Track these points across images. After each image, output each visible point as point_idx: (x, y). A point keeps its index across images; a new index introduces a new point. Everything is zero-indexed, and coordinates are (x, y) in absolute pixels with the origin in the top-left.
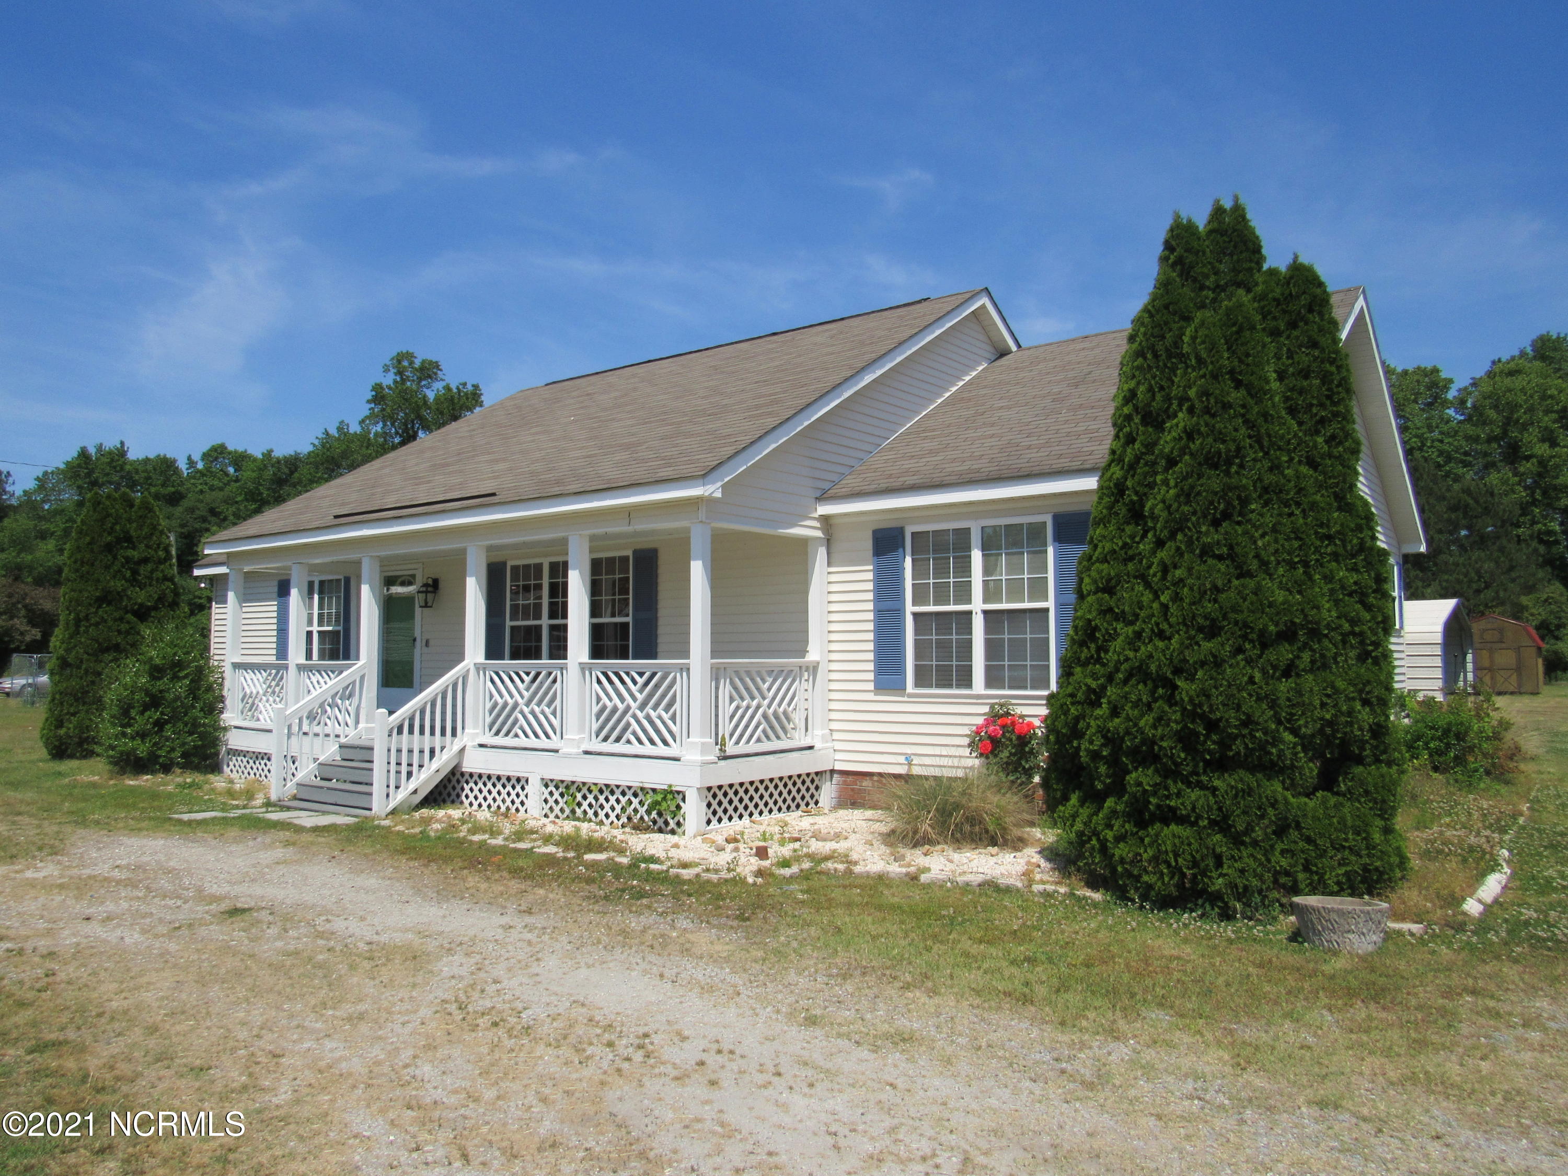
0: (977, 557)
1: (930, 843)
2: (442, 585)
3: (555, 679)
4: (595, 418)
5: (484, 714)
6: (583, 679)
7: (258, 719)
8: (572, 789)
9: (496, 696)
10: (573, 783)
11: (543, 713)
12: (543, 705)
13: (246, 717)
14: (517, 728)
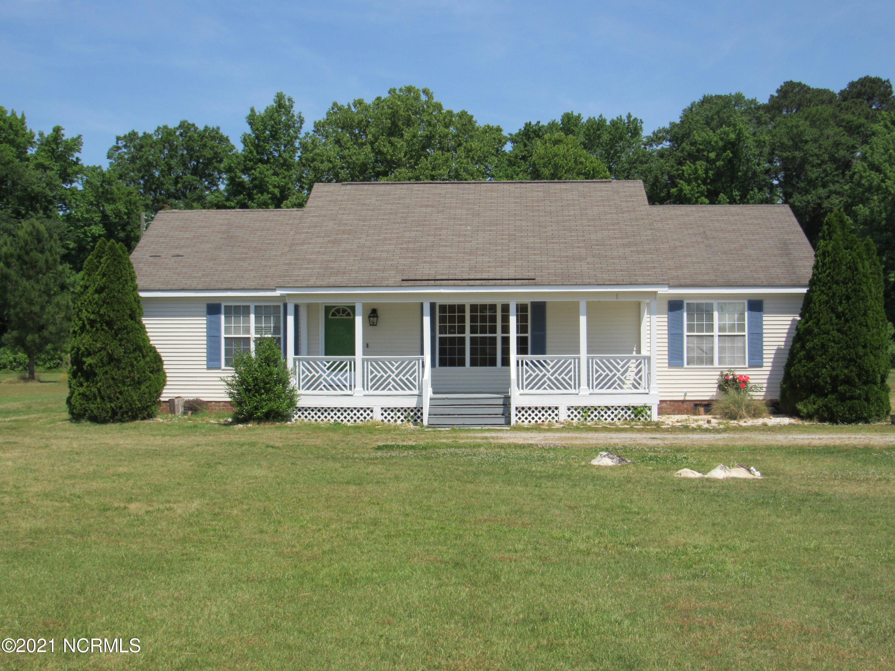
0: (716, 314)
1: (744, 418)
2: (379, 313)
3: (570, 363)
4: (490, 230)
5: (522, 380)
6: (588, 363)
7: (321, 389)
8: (585, 410)
9: (531, 372)
10: (586, 407)
11: (563, 378)
12: (563, 375)
13: (308, 389)
14: (545, 386)
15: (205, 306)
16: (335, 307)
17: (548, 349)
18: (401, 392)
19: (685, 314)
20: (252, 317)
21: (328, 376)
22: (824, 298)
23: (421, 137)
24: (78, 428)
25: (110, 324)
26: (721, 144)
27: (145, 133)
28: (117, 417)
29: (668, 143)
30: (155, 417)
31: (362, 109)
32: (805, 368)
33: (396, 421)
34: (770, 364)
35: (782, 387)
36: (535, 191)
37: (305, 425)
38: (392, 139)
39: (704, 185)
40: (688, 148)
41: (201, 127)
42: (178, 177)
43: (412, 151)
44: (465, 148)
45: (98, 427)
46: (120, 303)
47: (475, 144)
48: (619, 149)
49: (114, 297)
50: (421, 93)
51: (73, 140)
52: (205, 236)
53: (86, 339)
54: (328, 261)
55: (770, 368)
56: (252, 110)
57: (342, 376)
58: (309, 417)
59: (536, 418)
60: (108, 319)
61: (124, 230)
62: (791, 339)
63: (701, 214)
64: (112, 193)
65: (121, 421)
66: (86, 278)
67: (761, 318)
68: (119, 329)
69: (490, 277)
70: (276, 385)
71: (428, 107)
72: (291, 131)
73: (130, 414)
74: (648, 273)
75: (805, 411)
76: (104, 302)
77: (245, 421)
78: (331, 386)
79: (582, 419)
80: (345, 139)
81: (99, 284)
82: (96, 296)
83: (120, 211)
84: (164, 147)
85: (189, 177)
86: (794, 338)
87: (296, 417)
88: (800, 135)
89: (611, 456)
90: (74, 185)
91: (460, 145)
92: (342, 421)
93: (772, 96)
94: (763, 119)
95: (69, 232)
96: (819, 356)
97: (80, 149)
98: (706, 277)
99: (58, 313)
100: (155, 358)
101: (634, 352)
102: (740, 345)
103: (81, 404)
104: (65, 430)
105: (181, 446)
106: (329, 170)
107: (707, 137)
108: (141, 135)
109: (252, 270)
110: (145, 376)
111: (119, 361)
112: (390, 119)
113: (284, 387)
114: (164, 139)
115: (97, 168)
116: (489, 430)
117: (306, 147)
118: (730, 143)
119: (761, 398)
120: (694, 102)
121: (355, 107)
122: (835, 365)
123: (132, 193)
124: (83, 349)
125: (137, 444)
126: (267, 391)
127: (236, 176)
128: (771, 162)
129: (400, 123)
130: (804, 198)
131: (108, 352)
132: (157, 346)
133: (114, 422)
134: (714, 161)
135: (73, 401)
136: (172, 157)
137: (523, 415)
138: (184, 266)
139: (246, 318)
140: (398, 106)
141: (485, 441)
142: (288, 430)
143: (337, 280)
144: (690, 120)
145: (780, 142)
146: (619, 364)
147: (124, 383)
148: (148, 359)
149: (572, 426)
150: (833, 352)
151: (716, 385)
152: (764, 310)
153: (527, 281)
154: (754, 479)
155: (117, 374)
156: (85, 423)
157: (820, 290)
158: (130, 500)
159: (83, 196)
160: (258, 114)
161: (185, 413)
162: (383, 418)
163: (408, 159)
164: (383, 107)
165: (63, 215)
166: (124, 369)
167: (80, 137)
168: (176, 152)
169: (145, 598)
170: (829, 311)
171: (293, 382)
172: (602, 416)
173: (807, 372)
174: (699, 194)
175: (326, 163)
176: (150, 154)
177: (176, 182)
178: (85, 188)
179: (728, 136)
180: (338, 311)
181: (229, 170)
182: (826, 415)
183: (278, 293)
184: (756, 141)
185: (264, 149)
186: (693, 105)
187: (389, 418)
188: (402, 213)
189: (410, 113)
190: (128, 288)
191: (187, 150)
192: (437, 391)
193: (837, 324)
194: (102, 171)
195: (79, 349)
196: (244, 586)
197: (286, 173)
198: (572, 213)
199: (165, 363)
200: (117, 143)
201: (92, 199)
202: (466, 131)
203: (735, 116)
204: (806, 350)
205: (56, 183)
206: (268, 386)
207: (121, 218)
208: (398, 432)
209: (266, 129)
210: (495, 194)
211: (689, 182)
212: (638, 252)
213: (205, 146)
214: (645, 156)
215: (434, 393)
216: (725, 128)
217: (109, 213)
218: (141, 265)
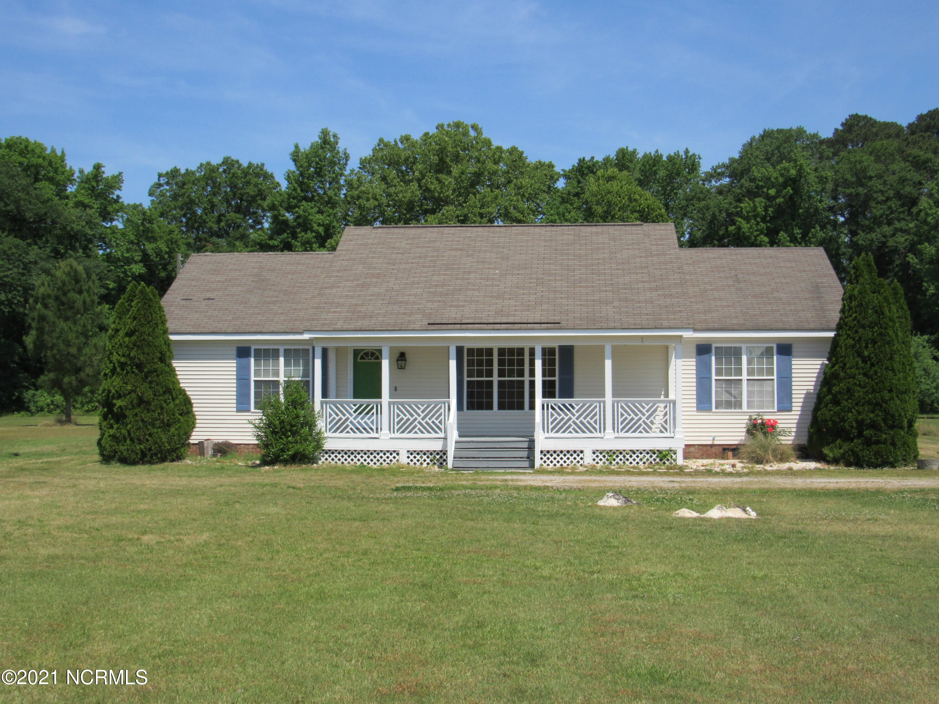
0: (744, 358)
1: (770, 462)
2: (408, 356)
3: (596, 407)
4: (519, 274)
5: (548, 424)
6: (613, 407)
7: (348, 432)
8: (611, 453)
9: (556, 415)
10: (611, 451)
11: (588, 422)
12: (588, 419)
13: (335, 431)
14: (571, 429)
15: (235, 349)
16: (363, 350)
17: (576, 392)
18: (427, 435)
19: (713, 358)
20: (282, 360)
21: (355, 419)
22: (851, 342)
23: (470, 173)
24: (107, 470)
25: (140, 366)
26: (781, 180)
27: (187, 170)
28: (146, 459)
29: (728, 179)
30: (184, 459)
31: (409, 146)
32: (832, 412)
33: (421, 464)
34: (799, 409)
35: (809, 432)
36: (566, 234)
37: (331, 467)
38: (440, 176)
39: (764, 223)
40: (747, 184)
41: (245, 164)
42: (221, 215)
43: (460, 188)
44: (515, 185)
45: (127, 468)
46: (150, 346)
47: (525, 181)
48: (676, 185)
49: (144, 340)
50: (470, 129)
51: (114, 177)
52: (237, 279)
53: (117, 381)
54: (356, 305)
55: (799, 413)
56: (297, 147)
57: (369, 419)
58: (336, 460)
59: (562, 462)
60: (138, 362)
61: (164, 268)
62: (819, 383)
63: (734, 257)
64: (152, 232)
65: (150, 462)
66: (117, 321)
67: (791, 361)
68: (149, 372)
69: (516, 321)
70: (302, 428)
71: (477, 143)
72: (337, 168)
73: (159, 456)
74: (673, 317)
75: (831, 455)
76: (134, 345)
77: (271, 463)
78: (358, 429)
79: (607, 463)
80: (391, 176)
81: (129, 328)
82: (127, 339)
83: (161, 251)
84: (207, 185)
85: (232, 215)
86: (822, 382)
87: (323, 459)
88: (864, 170)
89: (617, 497)
90: (114, 223)
91: (510, 182)
92: (368, 463)
93: (836, 130)
94: (825, 154)
95: (109, 271)
96: (845, 400)
97: (121, 187)
98: (734, 321)
99: (95, 355)
100: (185, 400)
101: (662, 396)
102: (769, 389)
103: (111, 446)
104: (95, 471)
105: (205, 486)
106: (375, 207)
107: (767, 173)
108: (183, 171)
109: (282, 314)
110: (174, 419)
111: (148, 403)
112: (438, 155)
113: (311, 429)
114: (207, 176)
115: (138, 206)
116: (512, 473)
117: (351, 184)
118: (791, 179)
119: (790, 442)
120: (754, 137)
121: (402, 143)
122: (861, 409)
123: (174, 231)
124: (113, 391)
125: (162, 484)
126: (294, 433)
127: (279, 214)
128: (835, 198)
129: (448, 160)
130: (868, 236)
131: (138, 395)
132: (186, 389)
133: (144, 463)
134: (774, 198)
135: (103, 442)
136: (214, 195)
137: (548, 459)
138: (215, 310)
139: (275, 361)
140: (446, 142)
141: (502, 483)
142: (313, 472)
143: (366, 323)
144: (750, 156)
145: (843, 178)
146: (644, 408)
147: (153, 425)
148: (177, 401)
149: (596, 469)
150: (859, 396)
151: (745, 430)
152: (794, 354)
153: (552, 325)
154: (748, 519)
155: (146, 416)
156: (116, 465)
157: (846, 334)
158: (145, 533)
159: (123, 235)
160: (302, 150)
161: (214, 455)
162: (409, 460)
163: (457, 196)
164: (430, 143)
165: (103, 255)
166: (153, 411)
167: (120, 174)
168: (219, 189)
169: (139, 608)
170: (855, 355)
171: (321, 424)
172: (628, 460)
173: (833, 416)
174: (758, 233)
175: (372, 200)
176: (193, 192)
177: (219, 221)
178: (125, 226)
179: (788, 172)
180: (367, 354)
181: (273, 208)
182: (852, 460)
183: (306, 336)
184: (818, 177)
185: (308, 186)
186: (753, 139)
187: (415, 460)
188: (432, 256)
189: (459, 149)
190: (159, 331)
191: (231, 188)
192: (463, 434)
193: (863, 369)
194: (143, 208)
195: (109, 392)
196: (228, 600)
197: (331, 211)
198: (601, 256)
199: (194, 405)
200: (159, 180)
201: (132, 237)
202: (516, 168)
203: (796, 151)
204: (832, 394)
205: (96, 221)
206: (295, 428)
207: (162, 258)
208: (421, 474)
209: (310, 166)
210: (525, 238)
211: (747, 219)
212: (665, 296)
213: (248, 183)
214: (702, 193)
215: (460, 436)
216: (785, 164)
217: (150, 252)
218: (172, 308)
